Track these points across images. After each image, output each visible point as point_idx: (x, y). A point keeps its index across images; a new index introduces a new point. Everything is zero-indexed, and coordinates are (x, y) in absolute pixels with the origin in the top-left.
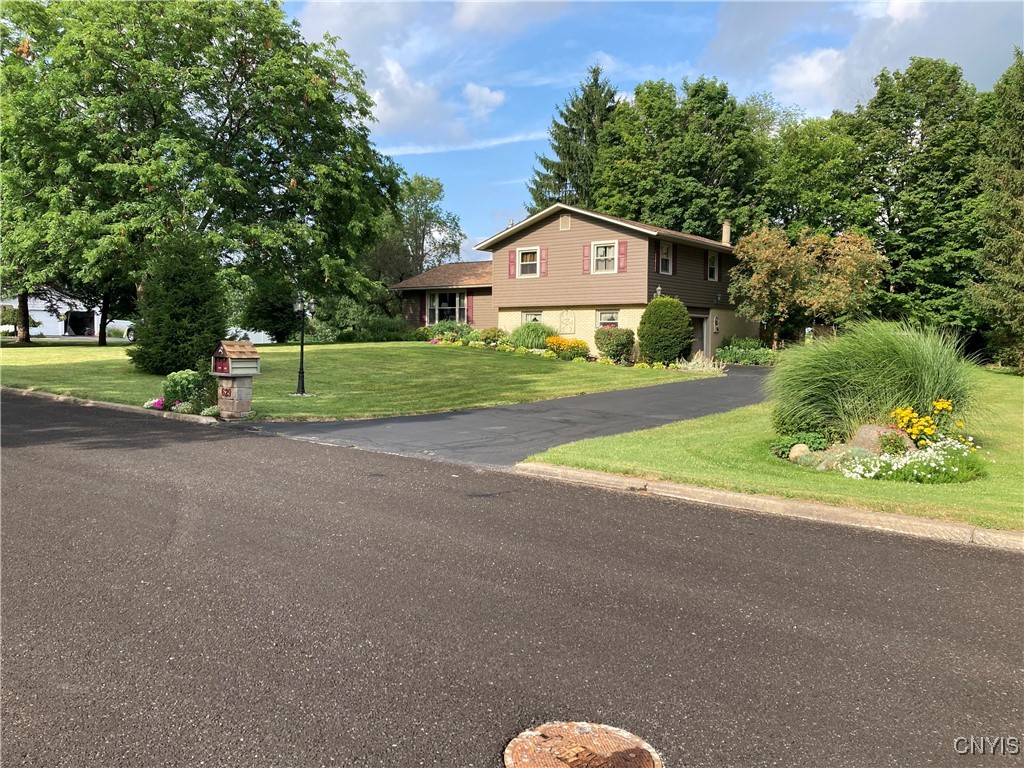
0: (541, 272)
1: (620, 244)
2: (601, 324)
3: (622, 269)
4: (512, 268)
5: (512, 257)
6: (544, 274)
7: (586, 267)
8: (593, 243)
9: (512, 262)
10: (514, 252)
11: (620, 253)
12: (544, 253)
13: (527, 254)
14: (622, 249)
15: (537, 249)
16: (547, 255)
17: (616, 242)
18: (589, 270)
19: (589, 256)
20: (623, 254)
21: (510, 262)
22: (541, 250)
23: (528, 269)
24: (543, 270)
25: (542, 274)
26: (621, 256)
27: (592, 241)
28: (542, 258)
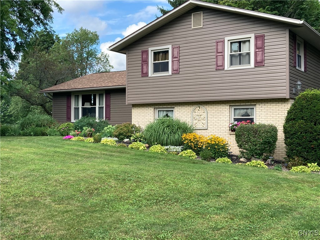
0: (173, 70)
1: (256, 38)
2: (235, 120)
3: (258, 64)
4: (145, 67)
5: (145, 56)
6: (176, 72)
7: (220, 63)
8: (227, 39)
9: (145, 62)
10: (147, 52)
11: (256, 47)
12: (176, 51)
13: (159, 53)
14: (259, 43)
15: (169, 47)
16: (179, 53)
17: (252, 36)
18: (223, 65)
19: (223, 52)
20: (260, 48)
21: (143, 61)
22: (173, 49)
23: (161, 67)
24: (176, 67)
25: (174, 71)
26: (257, 50)
27: (226, 37)
28: (174, 56)
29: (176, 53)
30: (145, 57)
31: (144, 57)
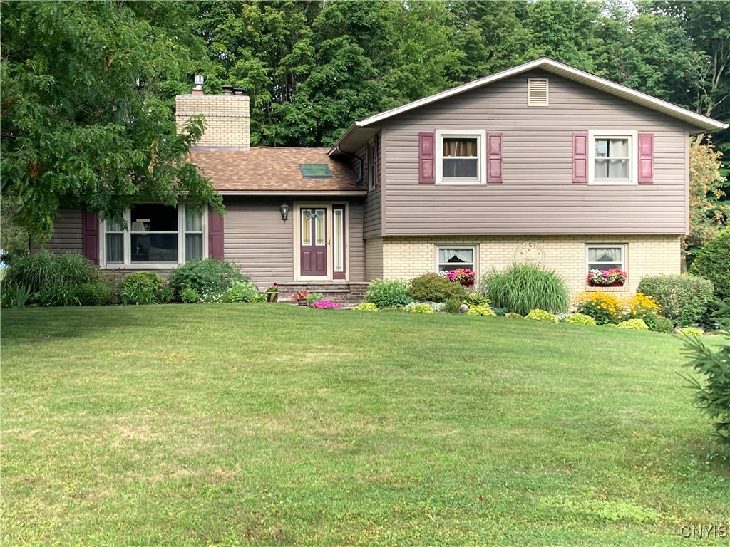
0: (489, 176)
1: (641, 137)
2: (591, 266)
3: (645, 179)
4: (427, 165)
6: (495, 179)
7: (580, 172)
8: (592, 133)
9: (427, 155)
10: (432, 136)
11: (642, 153)
12: (495, 141)
14: (646, 146)
15: (480, 133)
16: (500, 146)
17: (635, 133)
18: (586, 176)
19: (586, 154)
20: (647, 154)
21: (422, 153)
22: (489, 137)
23: (461, 168)
24: (493, 172)
25: (492, 179)
26: (643, 157)
27: (591, 129)
28: (492, 152)
29: (495, 145)
30: (428, 145)
31: (424, 145)
